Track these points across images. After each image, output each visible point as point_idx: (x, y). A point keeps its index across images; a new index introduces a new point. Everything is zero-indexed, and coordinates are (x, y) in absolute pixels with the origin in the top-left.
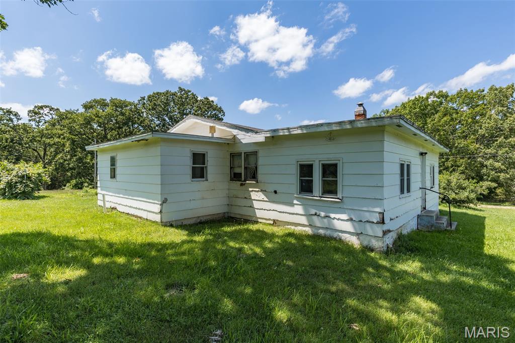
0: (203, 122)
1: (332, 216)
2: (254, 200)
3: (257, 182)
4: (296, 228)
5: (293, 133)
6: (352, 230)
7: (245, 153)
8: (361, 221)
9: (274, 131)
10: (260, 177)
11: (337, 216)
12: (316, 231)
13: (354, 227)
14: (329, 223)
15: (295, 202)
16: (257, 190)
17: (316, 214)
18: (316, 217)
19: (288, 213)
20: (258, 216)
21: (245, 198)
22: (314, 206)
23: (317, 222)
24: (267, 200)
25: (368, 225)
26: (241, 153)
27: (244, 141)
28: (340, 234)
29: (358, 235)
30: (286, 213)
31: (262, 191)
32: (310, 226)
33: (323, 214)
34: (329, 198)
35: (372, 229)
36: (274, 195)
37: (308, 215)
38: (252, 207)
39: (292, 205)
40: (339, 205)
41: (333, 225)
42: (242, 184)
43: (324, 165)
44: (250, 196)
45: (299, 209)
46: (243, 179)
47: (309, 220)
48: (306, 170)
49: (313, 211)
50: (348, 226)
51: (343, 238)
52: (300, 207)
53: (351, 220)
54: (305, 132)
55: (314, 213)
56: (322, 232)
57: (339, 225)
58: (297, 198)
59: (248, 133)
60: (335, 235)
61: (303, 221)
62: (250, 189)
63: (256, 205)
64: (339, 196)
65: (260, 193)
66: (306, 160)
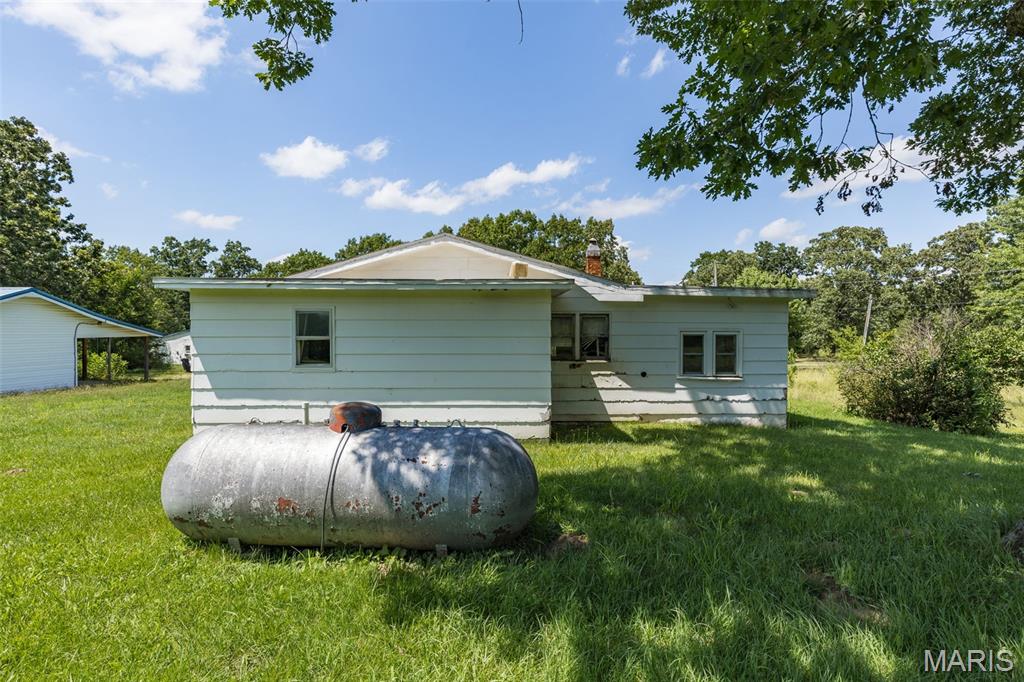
0: (488, 253)
1: (730, 398)
2: (602, 389)
3: (609, 360)
4: (677, 421)
5: (691, 294)
6: (754, 412)
7: (581, 315)
8: (764, 400)
9: (661, 287)
10: (613, 353)
11: (737, 398)
12: (706, 420)
13: (757, 408)
14: (728, 407)
15: (677, 386)
16: (609, 373)
17: (708, 399)
18: (708, 402)
19: (665, 402)
20: (610, 413)
21: (583, 387)
22: (702, 389)
23: (709, 407)
24: (628, 386)
25: (772, 403)
26: (574, 315)
27: (600, 298)
28: (739, 418)
29: (759, 416)
30: (662, 402)
31: (617, 374)
32: (700, 414)
33: (717, 397)
34: (727, 378)
35: (776, 406)
36: (641, 379)
37: (696, 402)
38: (598, 400)
39: (673, 390)
40: (738, 385)
41: (731, 408)
42: (574, 365)
43: (718, 337)
44: (594, 382)
45: (682, 395)
46: (578, 356)
47: (697, 408)
48: (693, 342)
49: (703, 396)
50: (750, 408)
51: (743, 423)
52: (684, 392)
53: (753, 400)
54: (710, 295)
55: (705, 397)
56: (715, 419)
57: (738, 408)
58: (680, 381)
59: (608, 285)
60: (733, 420)
61: (690, 409)
62: (593, 373)
63: (605, 396)
64: (739, 372)
65: (615, 378)
66: (693, 329)
